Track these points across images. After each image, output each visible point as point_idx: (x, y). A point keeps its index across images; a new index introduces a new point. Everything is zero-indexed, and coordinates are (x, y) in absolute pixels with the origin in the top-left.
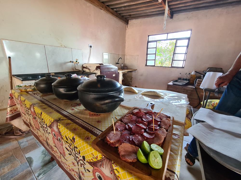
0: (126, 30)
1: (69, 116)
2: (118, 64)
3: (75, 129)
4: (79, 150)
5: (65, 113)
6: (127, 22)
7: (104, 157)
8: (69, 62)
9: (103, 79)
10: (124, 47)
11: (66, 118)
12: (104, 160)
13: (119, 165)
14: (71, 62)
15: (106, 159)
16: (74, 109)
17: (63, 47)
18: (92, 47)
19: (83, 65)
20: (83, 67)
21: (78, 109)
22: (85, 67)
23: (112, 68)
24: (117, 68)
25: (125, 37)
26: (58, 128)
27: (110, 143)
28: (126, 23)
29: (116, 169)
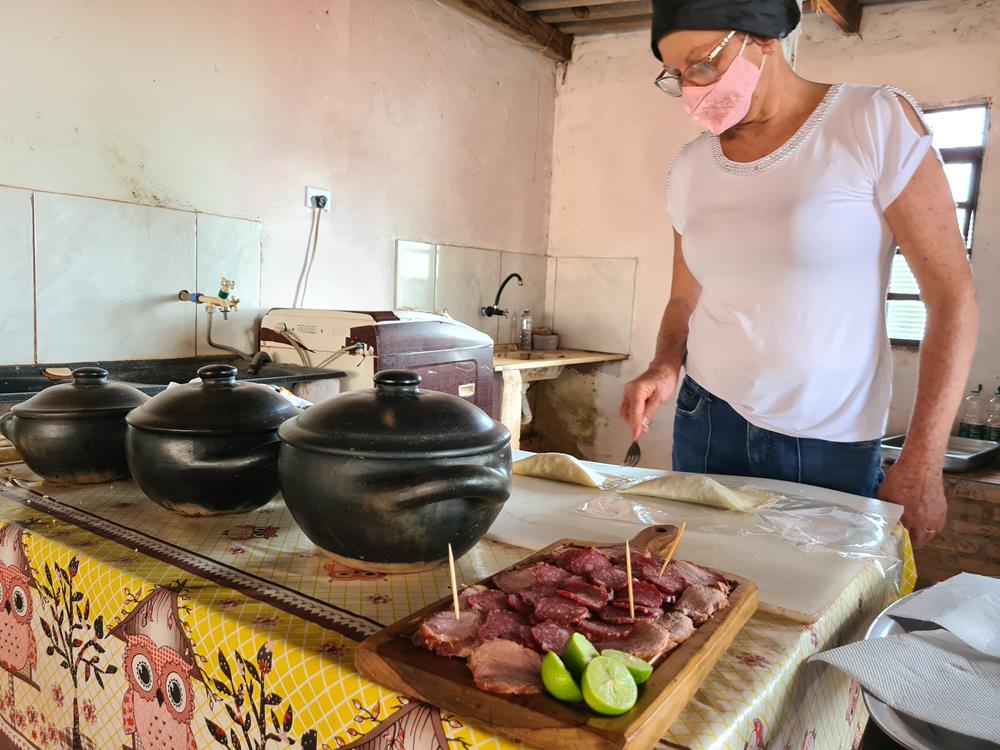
0: (555, 93)
1: (224, 574)
2: (500, 313)
3: (268, 621)
4: (290, 708)
5: (203, 564)
6: (560, 47)
7: (406, 702)
8: (172, 298)
9: (406, 389)
10: (539, 206)
11: (212, 583)
12: (409, 713)
13: (467, 723)
14: (183, 296)
15: (417, 709)
16: (243, 547)
17: (145, 201)
18: (328, 206)
19: (258, 322)
20: (262, 334)
21: (267, 551)
22: (278, 331)
23: (453, 344)
24: (486, 340)
25: (551, 138)
26: (178, 622)
27: (437, 644)
28: (558, 52)
29: (457, 736)
